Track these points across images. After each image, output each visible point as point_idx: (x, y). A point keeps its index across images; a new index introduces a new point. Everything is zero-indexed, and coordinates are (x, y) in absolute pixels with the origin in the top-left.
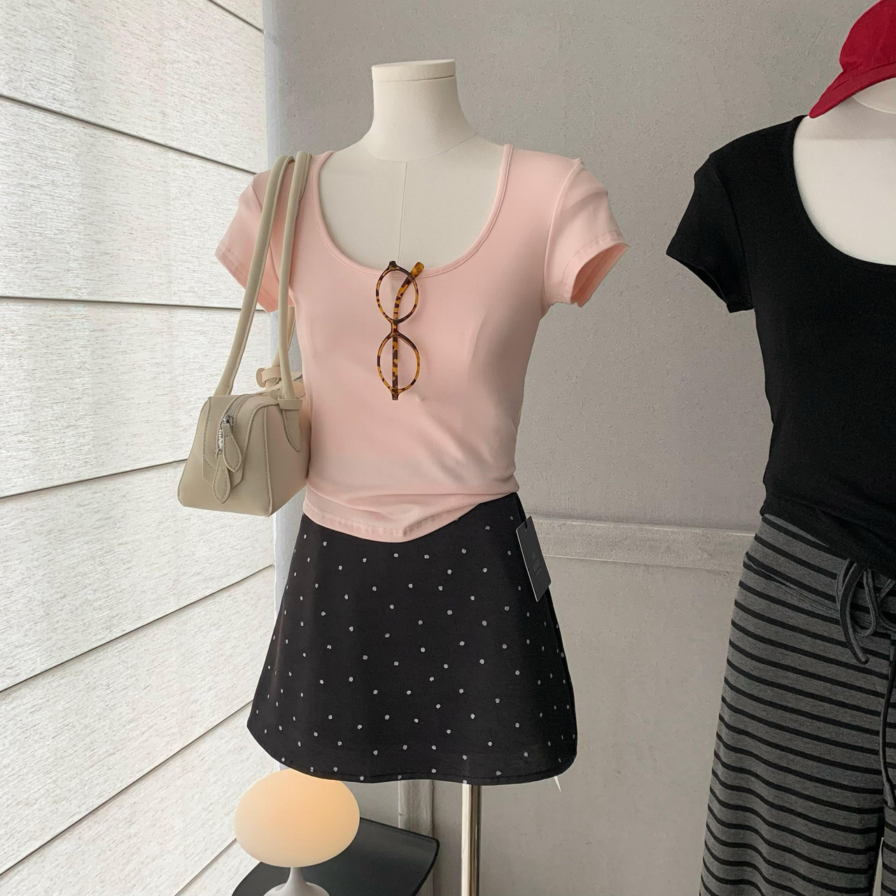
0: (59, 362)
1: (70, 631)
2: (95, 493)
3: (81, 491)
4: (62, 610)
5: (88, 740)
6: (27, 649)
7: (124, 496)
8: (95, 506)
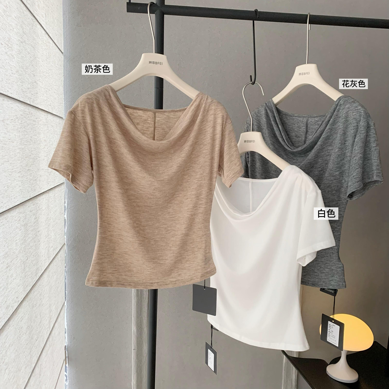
0: (27, 136)
1: (29, 277)
2: (34, 205)
3: (31, 204)
4: (27, 266)
5: (32, 334)
6: (20, 287)
7: (39, 207)
8: (33, 212)
